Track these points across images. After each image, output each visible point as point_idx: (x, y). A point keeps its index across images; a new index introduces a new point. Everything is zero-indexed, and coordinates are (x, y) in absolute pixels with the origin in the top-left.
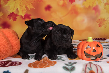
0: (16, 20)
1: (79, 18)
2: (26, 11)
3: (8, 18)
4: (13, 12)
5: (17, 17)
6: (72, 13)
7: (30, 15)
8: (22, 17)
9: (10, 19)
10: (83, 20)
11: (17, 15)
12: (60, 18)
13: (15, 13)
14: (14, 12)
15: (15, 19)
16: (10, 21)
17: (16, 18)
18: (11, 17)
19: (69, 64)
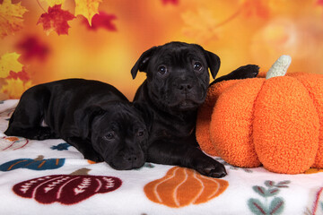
0: (67, 33)
1: (271, 32)
2: (100, 3)
3: (41, 25)
4: (56, 6)
5: (69, 22)
6: (249, 14)
7: (112, 17)
8: (85, 21)
9: (47, 27)
10: (285, 39)
11: (70, 16)
12: (210, 30)
13: (63, 8)
14: (60, 6)
15: (63, 29)
16: (48, 33)
17: (68, 27)
18: (52, 22)
19: (267, 188)
